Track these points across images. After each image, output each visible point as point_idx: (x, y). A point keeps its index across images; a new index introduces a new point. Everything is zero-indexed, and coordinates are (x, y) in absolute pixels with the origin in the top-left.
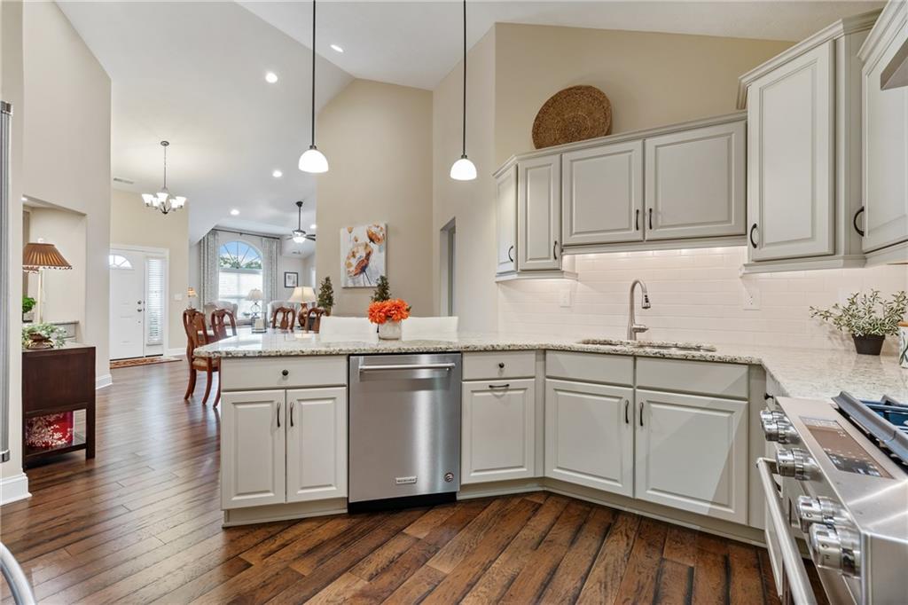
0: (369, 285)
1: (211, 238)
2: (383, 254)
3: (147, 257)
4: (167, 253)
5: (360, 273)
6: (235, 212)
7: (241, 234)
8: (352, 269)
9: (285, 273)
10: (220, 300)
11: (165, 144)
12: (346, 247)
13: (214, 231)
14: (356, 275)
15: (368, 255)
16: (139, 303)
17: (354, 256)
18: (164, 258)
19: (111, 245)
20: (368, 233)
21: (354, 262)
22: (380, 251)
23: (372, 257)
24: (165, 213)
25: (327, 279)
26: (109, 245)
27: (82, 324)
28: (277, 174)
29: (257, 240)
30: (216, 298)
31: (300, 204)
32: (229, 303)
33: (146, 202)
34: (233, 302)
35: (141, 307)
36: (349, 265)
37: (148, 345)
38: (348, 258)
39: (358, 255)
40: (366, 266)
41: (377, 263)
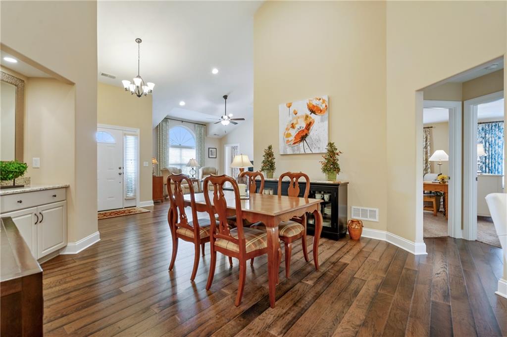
0: (310, 152)
1: (164, 124)
2: (326, 122)
3: (125, 135)
4: (138, 131)
5: (301, 141)
6: (182, 103)
7: (182, 121)
8: (292, 138)
9: (209, 148)
10: (170, 166)
11: (139, 41)
12: (285, 119)
13: (166, 119)
14: (294, 143)
15: (309, 126)
16: (120, 168)
17: (293, 126)
18: (137, 135)
19: (98, 125)
20: (308, 105)
21: (294, 133)
22: (322, 121)
23: (313, 128)
24: (139, 96)
25: (270, 148)
26: (96, 126)
27: (72, 188)
28: (215, 71)
29: (193, 125)
30: (167, 165)
31: (225, 97)
32: (177, 168)
33: (125, 87)
34: (179, 168)
35: (121, 171)
36: (289, 135)
37: (125, 199)
38: (287, 129)
39: (297, 126)
40: (306, 135)
41: (320, 131)
